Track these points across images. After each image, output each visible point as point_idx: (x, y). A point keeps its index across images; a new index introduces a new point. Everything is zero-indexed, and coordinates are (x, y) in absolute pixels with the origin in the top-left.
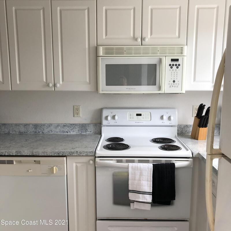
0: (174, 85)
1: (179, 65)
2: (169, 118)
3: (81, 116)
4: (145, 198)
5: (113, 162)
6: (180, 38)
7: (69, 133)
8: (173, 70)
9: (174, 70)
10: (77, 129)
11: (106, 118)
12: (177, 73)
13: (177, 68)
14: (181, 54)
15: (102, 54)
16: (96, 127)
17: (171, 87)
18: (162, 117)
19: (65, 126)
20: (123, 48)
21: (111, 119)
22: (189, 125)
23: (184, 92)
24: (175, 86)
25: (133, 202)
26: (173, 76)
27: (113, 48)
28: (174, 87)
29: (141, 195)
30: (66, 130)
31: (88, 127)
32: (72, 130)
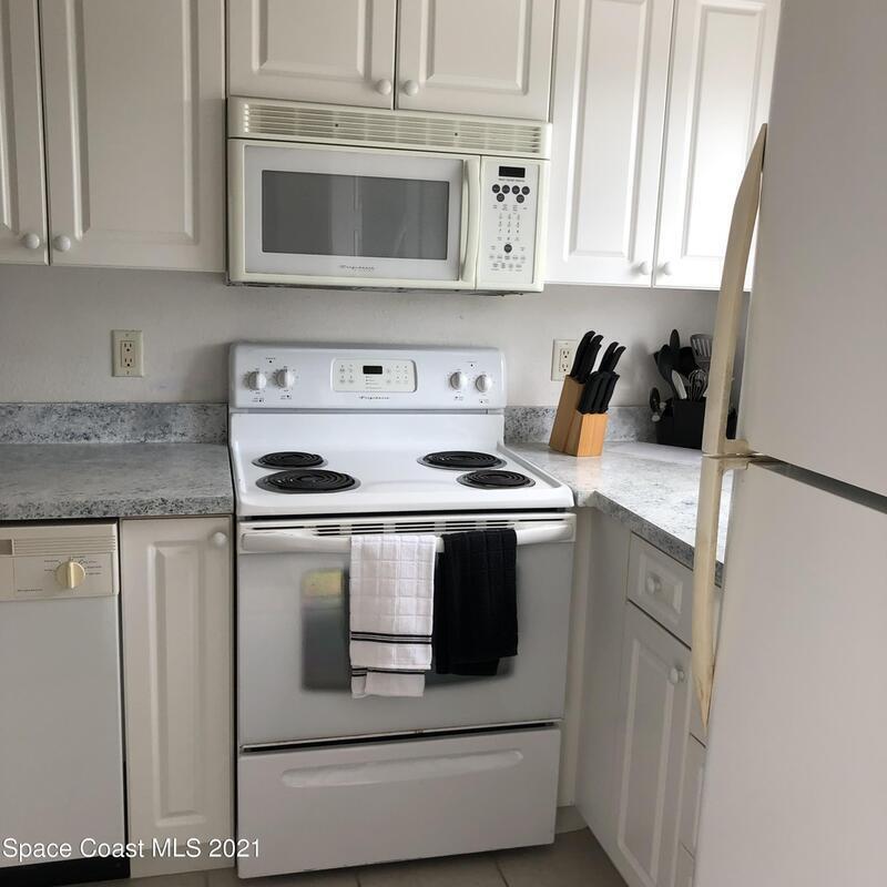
0: (507, 262)
1: (526, 190)
2: (479, 383)
3: (143, 374)
4: (407, 656)
5: (304, 535)
6: (529, 95)
7: (94, 441)
8: (505, 208)
9: (510, 208)
10: (127, 426)
11: (251, 381)
12: (518, 217)
13: (520, 200)
14: (534, 151)
15: (247, 130)
16: (205, 417)
17: (499, 267)
18: (454, 380)
19: (75, 411)
20: (330, 113)
21: (268, 385)
22: (541, 408)
23: (541, 289)
24: (511, 266)
25: (360, 672)
26: (504, 227)
27: (292, 110)
28: (507, 268)
29: (394, 649)
30: (84, 429)
31: (172, 417)
32: (105, 428)
